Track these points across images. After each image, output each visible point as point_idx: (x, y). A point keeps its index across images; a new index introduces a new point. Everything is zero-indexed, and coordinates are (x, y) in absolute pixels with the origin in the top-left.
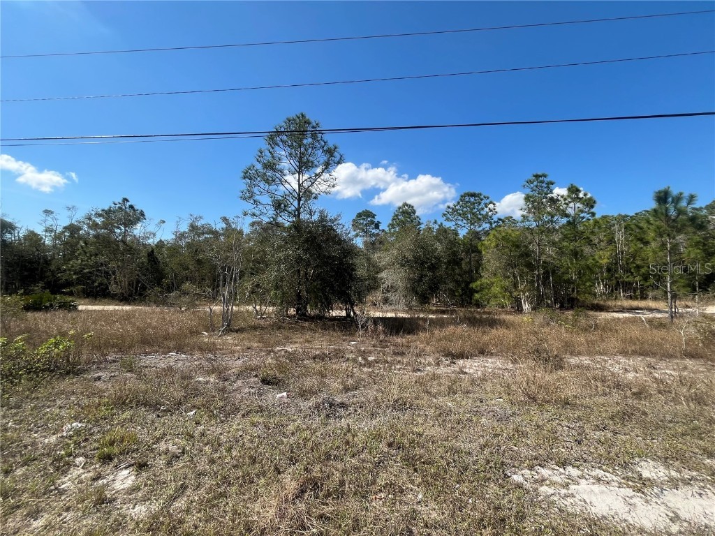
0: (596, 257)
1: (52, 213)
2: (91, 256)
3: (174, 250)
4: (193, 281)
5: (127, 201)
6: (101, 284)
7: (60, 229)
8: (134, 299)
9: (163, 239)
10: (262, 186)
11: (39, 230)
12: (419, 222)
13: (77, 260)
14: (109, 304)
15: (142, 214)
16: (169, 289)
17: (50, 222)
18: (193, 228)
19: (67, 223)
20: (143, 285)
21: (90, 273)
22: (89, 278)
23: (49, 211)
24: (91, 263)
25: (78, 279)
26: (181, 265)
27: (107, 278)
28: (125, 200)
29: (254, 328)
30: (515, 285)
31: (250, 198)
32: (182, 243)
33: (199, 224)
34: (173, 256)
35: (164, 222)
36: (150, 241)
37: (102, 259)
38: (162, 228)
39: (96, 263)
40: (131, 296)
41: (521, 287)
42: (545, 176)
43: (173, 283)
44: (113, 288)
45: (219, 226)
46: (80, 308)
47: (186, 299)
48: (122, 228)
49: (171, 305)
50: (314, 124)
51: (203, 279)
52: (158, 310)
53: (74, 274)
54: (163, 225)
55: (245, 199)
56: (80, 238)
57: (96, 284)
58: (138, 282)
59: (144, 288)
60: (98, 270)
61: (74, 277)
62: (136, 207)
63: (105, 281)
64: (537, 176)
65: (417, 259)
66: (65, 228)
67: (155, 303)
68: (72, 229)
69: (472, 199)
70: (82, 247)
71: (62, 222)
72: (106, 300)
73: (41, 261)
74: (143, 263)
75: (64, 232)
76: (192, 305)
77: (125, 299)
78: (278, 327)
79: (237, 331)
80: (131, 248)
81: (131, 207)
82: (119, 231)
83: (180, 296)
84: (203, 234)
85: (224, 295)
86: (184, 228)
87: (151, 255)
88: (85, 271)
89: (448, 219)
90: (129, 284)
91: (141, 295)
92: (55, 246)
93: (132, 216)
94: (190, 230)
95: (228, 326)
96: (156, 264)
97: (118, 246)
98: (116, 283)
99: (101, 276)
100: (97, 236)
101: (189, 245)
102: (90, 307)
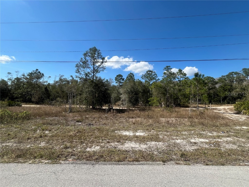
0: (186, 91)
1: (11, 73)
2: (25, 88)
3: (54, 86)
4: (60, 97)
5: (38, 70)
6: (29, 98)
7: (13, 79)
8: (40, 103)
9: (50, 83)
10: (82, 69)
11: (6, 79)
12: (134, 79)
13: (21, 90)
14: (32, 105)
15: (43, 74)
16: (52, 100)
17: (10, 77)
18: (61, 79)
19: (16, 77)
20: (43, 98)
21: (24, 94)
22: (24, 96)
23: (10, 73)
24: (26, 91)
25: (20, 96)
26: (56, 92)
27: (31, 96)
28: (37, 70)
29: (78, 111)
30: (161, 100)
31: (78, 72)
32: (57, 85)
33: (62, 78)
34: (54, 89)
35: (50, 77)
36: (45, 84)
37: (29, 90)
38: (50, 79)
39: (27, 91)
40: (39, 102)
41: (162, 100)
42: (170, 67)
43: (53, 98)
44: (33, 99)
45: (69, 79)
46: (23, 106)
47: (58, 103)
48: (36, 79)
49: (53, 105)
50: (98, 50)
51: (64, 97)
52: (49, 106)
53: (20, 95)
54: (50, 78)
55: (77, 72)
56: (21, 82)
57: (27, 98)
58: (42, 97)
59: (43, 99)
60: (28, 93)
61: (19, 96)
62: (41, 72)
63: (30, 97)
64: (167, 67)
65: (131, 91)
66: (15, 79)
67: (47, 104)
68: (18, 79)
69: (150, 73)
70: (22, 86)
71: (14, 77)
72: (31, 103)
73: (7, 90)
74: (43, 91)
75: (15, 80)
76: (60, 105)
77: (37, 103)
78: (86, 111)
79: (73, 112)
80: (39, 86)
81: (39, 72)
82: (35, 80)
83: (56, 102)
84: (64, 82)
85: (69, 102)
86: (58, 79)
87: (46, 88)
88: (23, 94)
89: (143, 79)
90: (39, 98)
91: (42, 102)
92: (12, 85)
93: (39, 75)
94: (59, 81)
95: (71, 111)
96: (48, 91)
97: (35, 85)
98: (34, 98)
99: (29, 95)
100: (27, 82)
101: (59, 85)
102: (26, 106)
